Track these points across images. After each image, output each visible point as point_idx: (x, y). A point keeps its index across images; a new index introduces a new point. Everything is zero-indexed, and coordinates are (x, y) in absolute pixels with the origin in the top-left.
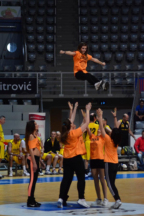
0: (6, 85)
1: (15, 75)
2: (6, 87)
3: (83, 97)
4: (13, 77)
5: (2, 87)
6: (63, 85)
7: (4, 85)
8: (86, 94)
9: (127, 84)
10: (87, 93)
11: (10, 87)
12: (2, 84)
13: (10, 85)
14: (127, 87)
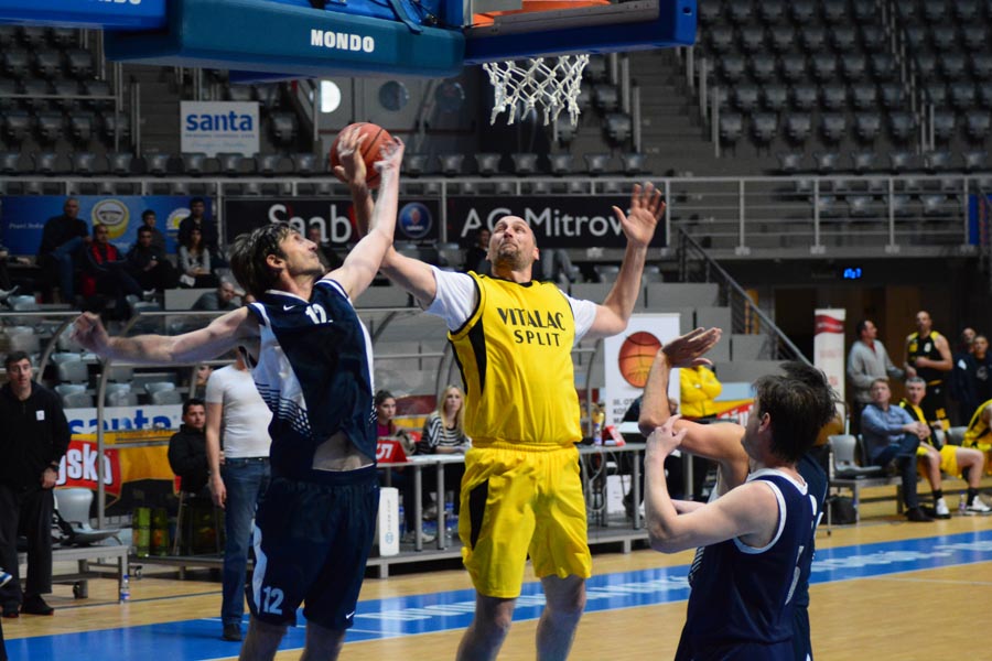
0: (571, 219)
1: (600, 188)
2: (572, 226)
3: (810, 256)
4: (593, 193)
5: (561, 224)
6: (746, 217)
7: (566, 219)
8: (817, 244)
9: (925, 215)
10: (822, 243)
11: (585, 226)
12: (561, 216)
13: (585, 219)
14: (926, 224)
